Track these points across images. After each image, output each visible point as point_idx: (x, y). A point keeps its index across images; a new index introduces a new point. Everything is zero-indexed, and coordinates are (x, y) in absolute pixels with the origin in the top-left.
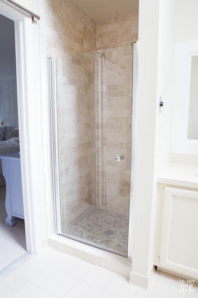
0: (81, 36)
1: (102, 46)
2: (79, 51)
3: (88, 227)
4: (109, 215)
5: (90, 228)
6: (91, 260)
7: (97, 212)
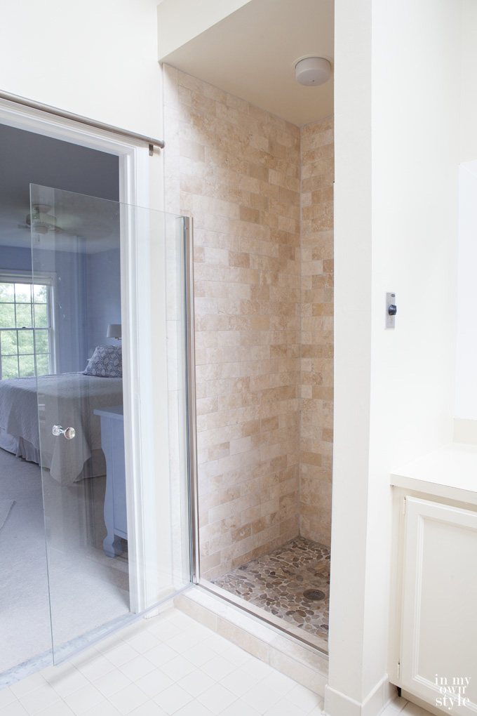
0: (263, 161)
1: (313, 175)
2: (258, 192)
3: (269, 576)
4: (324, 557)
5: (274, 580)
6: (252, 646)
7: (300, 546)
